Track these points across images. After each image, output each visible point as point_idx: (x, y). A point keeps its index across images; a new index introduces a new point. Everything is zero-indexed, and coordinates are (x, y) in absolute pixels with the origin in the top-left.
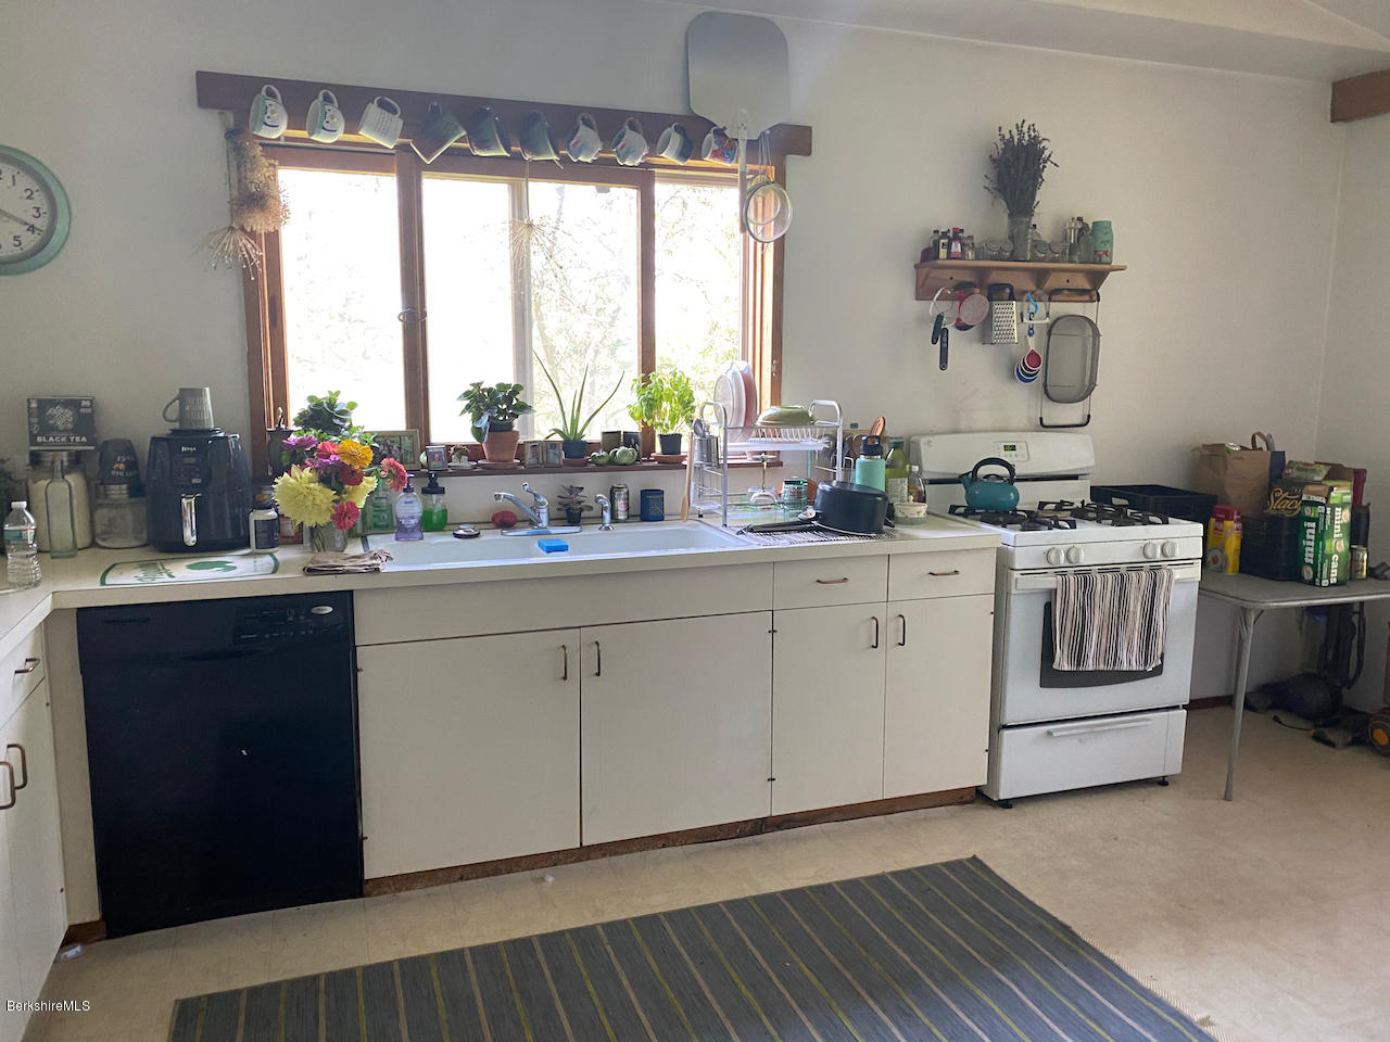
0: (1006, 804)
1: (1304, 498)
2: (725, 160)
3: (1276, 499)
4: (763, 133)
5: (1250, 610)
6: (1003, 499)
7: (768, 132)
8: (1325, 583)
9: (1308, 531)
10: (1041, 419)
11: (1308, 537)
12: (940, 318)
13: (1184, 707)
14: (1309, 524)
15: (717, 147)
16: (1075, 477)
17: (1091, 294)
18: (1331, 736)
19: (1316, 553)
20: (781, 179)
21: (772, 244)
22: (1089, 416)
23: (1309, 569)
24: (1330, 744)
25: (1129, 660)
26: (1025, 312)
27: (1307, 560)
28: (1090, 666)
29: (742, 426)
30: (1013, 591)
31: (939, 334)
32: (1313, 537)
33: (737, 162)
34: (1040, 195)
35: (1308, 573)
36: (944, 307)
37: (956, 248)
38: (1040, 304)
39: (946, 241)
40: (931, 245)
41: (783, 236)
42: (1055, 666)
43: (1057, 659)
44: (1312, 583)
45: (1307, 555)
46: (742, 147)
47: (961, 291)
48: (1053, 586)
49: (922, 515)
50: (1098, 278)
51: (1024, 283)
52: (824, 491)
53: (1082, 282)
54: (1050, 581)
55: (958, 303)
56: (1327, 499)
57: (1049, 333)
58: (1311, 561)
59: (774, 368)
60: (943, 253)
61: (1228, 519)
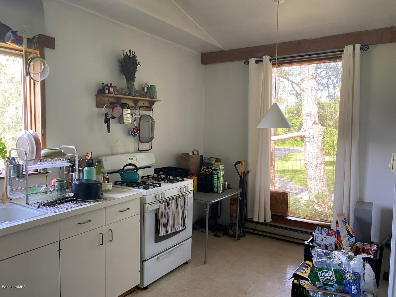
0: (146, 288)
1: (213, 168)
2: (18, 44)
3: (204, 169)
4: (35, 37)
5: (208, 204)
6: (135, 178)
7: (37, 36)
8: (220, 192)
9: (215, 178)
10: (139, 148)
11: (215, 179)
12: (106, 114)
13: (191, 237)
14: (215, 176)
15: (13, 39)
16: (149, 167)
17: (150, 108)
18: (219, 234)
19: (217, 184)
20: (42, 56)
21: (40, 82)
22: (151, 147)
23: (216, 188)
24: (219, 237)
25: (179, 228)
26: (133, 113)
27: (215, 186)
28: (169, 232)
29: (34, 159)
30: (146, 212)
31: (107, 121)
32: (216, 179)
33: (23, 47)
34: (137, 74)
35: (215, 190)
36: (107, 110)
37: (112, 90)
38: (137, 111)
39: (107, 87)
40: (101, 88)
41: (45, 80)
42: (160, 235)
43: (160, 233)
44: (217, 192)
45: (215, 184)
46: (25, 41)
47: (112, 106)
48: (158, 208)
49: (111, 188)
50: (152, 103)
51: (131, 104)
52: (76, 184)
53: (147, 104)
54: (157, 206)
55: (111, 109)
56: (219, 168)
57: (140, 121)
58: (216, 186)
59: (43, 133)
60: (107, 91)
61: (193, 176)
